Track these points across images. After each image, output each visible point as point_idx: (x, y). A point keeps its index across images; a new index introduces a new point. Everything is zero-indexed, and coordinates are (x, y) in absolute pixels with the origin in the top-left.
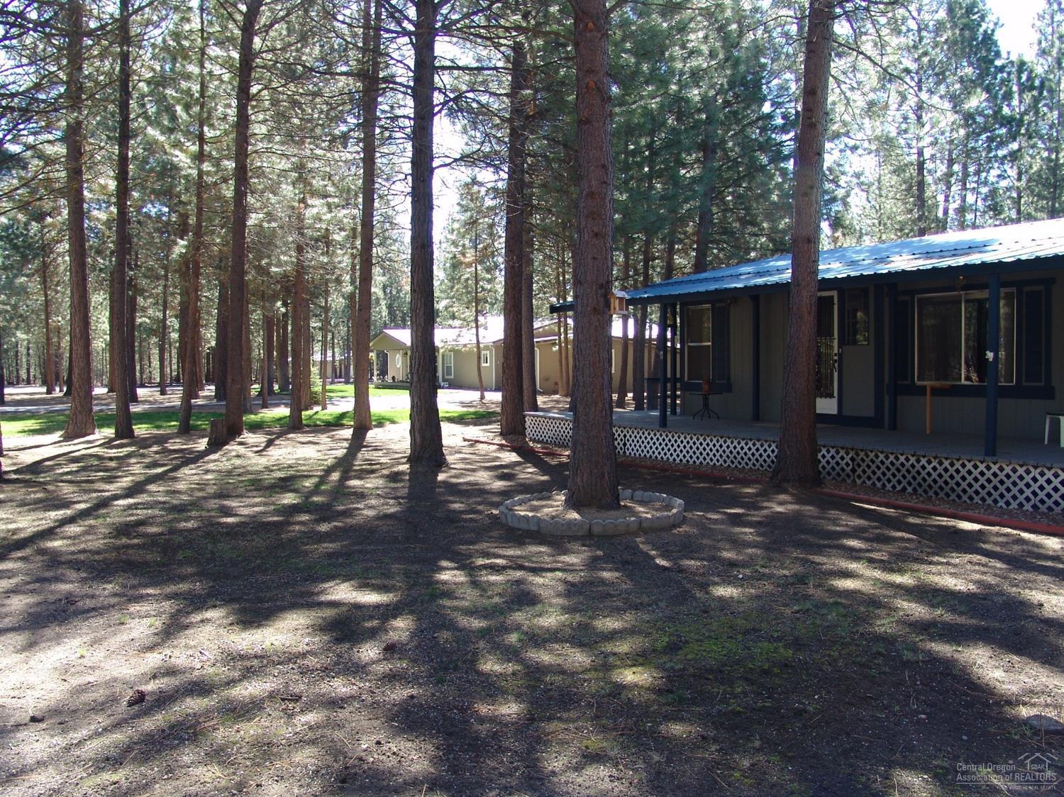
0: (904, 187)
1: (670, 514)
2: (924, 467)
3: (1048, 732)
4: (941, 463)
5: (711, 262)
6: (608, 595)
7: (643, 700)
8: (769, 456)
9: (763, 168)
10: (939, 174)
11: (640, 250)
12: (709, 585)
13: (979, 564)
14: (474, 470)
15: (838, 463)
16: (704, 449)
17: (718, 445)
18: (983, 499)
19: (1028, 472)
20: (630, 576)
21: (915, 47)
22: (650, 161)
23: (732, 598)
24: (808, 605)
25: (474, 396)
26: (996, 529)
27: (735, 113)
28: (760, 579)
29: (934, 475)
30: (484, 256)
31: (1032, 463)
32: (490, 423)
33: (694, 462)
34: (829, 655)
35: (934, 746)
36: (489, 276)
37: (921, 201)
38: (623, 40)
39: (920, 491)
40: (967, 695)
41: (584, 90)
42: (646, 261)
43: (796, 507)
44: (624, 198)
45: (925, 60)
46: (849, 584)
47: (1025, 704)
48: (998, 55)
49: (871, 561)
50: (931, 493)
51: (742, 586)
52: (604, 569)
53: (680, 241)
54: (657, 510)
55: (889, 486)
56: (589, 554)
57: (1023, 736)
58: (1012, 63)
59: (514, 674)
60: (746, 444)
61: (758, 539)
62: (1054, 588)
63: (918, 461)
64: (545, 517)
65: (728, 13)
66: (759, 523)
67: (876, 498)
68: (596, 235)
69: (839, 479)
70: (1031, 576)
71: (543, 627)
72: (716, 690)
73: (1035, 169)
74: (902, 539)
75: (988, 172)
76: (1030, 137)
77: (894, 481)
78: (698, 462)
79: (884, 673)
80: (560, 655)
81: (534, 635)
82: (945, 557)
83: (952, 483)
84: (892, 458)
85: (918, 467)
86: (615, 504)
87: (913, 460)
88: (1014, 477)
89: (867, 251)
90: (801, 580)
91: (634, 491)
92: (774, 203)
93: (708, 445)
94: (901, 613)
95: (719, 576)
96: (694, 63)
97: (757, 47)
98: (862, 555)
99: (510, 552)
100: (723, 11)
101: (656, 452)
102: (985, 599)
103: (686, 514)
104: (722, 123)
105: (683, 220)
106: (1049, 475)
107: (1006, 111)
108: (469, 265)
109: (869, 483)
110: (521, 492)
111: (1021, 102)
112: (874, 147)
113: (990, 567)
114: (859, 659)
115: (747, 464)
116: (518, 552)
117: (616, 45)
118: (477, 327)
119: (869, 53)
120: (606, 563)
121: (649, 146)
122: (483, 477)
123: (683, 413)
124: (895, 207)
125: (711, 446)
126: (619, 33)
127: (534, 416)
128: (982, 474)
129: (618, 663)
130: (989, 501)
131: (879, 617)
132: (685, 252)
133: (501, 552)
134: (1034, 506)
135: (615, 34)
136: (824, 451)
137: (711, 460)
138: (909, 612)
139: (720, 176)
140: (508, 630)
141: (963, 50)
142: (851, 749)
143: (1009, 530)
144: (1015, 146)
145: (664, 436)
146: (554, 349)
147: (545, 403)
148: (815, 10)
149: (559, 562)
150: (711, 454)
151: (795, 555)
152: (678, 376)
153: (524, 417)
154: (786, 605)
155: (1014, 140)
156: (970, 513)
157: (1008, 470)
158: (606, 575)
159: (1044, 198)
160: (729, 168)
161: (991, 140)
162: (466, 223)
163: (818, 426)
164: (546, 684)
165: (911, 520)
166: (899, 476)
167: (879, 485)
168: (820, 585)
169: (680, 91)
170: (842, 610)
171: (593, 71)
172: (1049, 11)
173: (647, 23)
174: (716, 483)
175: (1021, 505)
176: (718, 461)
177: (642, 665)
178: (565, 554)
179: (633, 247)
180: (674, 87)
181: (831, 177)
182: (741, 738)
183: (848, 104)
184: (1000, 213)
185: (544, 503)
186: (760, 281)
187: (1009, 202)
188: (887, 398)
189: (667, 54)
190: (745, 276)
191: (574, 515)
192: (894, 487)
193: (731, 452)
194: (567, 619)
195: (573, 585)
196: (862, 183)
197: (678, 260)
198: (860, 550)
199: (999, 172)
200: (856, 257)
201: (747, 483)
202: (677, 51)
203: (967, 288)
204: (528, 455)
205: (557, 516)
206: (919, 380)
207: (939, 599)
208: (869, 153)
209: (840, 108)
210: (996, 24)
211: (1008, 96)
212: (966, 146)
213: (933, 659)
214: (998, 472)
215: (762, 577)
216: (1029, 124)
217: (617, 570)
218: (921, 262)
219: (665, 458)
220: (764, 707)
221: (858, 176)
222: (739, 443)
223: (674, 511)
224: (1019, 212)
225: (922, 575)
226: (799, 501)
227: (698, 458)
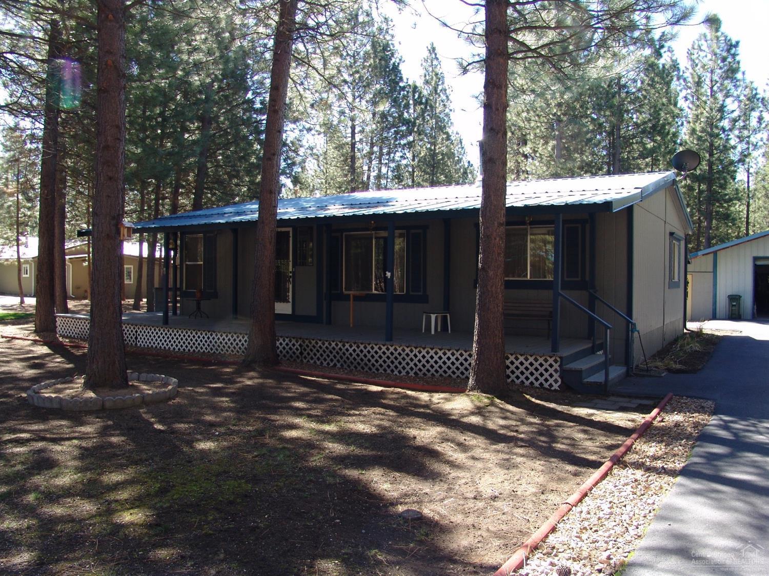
0: (342, 158)
1: (167, 390)
2: (347, 350)
3: (413, 520)
4: (358, 347)
5: (206, 204)
6: (115, 455)
7: (137, 534)
8: (243, 345)
9: (245, 138)
10: (365, 152)
11: (152, 191)
12: (193, 442)
13: (379, 414)
14: (8, 362)
15: (290, 349)
16: (196, 340)
17: (206, 337)
18: (385, 370)
19: (411, 351)
20: (133, 440)
21: (351, 66)
22: (162, 126)
23: (210, 450)
24: (264, 451)
25: (14, 301)
26: (391, 389)
27: (226, 97)
28: (231, 435)
29: (354, 355)
30: (25, 188)
31: (414, 345)
32: (27, 323)
33: (189, 350)
34: (277, 486)
35: (344, 540)
36: (30, 205)
37: (353, 169)
38: (142, 32)
39: (345, 366)
40: (366, 502)
41: (104, 66)
42: (157, 200)
43: (261, 381)
44: (139, 151)
45: (357, 76)
46: (294, 434)
47: (401, 504)
48: (401, 79)
49: (309, 416)
50: (352, 367)
51: (218, 440)
52: (113, 435)
53: (183, 187)
54: (157, 387)
55: (325, 364)
56: (102, 424)
57: (399, 524)
58: (409, 85)
59: (29, 528)
60: (227, 336)
61: (232, 405)
62: (423, 426)
63: (344, 346)
64: (67, 397)
65: (223, 24)
66: (233, 393)
67: (316, 373)
68: (110, 178)
69: (292, 360)
70: (410, 419)
71: (58, 486)
72: (193, 520)
73: (423, 154)
74: (331, 400)
75: (395, 154)
76: (420, 134)
77: (328, 360)
78: (192, 350)
79: (314, 494)
80: (70, 507)
81: (50, 493)
82: (358, 410)
83: (365, 360)
84: (327, 344)
85: (344, 349)
86: (124, 383)
87: (340, 345)
88: (403, 355)
89: (314, 201)
90: (260, 433)
91: (140, 373)
92: (253, 163)
93: (199, 337)
94: (327, 451)
95: (201, 434)
96: (197, 56)
97: (244, 52)
98: (304, 412)
99: (35, 427)
100: (219, 22)
101: (161, 344)
102: (381, 437)
103: (179, 389)
104: (216, 103)
105: (186, 172)
106: (424, 352)
107: (406, 115)
108: (11, 195)
109: (312, 362)
110: (48, 378)
111: (414, 111)
112: (322, 130)
113: (387, 415)
114: (297, 486)
115: (227, 350)
116: (42, 427)
117: (136, 35)
118: (18, 245)
119: (316, 66)
120: (114, 430)
121: (162, 114)
122: (16, 367)
123: (182, 314)
124: (336, 172)
125: (201, 338)
126: (138, 27)
127: (63, 317)
128: (384, 353)
129: (119, 507)
130: (389, 371)
131: (312, 455)
132: (187, 194)
133: (26, 427)
134: (416, 373)
135: (135, 26)
136: (281, 340)
137: (202, 348)
138: (333, 450)
139: (214, 142)
140: (27, 492)
141: (381, 72)
142: (288, 551)
143: (400, 390)
144: (411, 138)
145: (166, 331)
146: (84, 264)
147: (75, 306)
148: (281, 32)
149: (76, 432)
150: (201, 344)
151: (257, 415)
152: (178, 286)
153: (55, 317)
154: (248, 452)
155: (411, 135)
156: (376, 380)
157: (399, 350)
158: (114, 439)
159: (427, 173)
160: (220, 136)
161: (396, 133)
162: (9, 161)
163: (277, 322)
164: (57, 532)
165: (339, 386)
166: (331, 356)
167: (318, 363)
168: (273, 436)
169: (184, 76)
170: (287, 453)
171: (111, 53)
172: (430, 58)
173: (162, 22)
174: (204, 365)
175: (408, 373)
176: (206, 349)
177: (138, 507)
178: (81, 426)
179: (147, 189)
180: (180, 73)
181: (293, 148)
182: (210, 554)
183: (301, 99)
184: (402, 181)
185: (67, 386)
186: (237, 219)
187: (407, 174)
188: (325, 302)
189: (176, 48)
190: (228, 215)
191: (91, 394)
192: (328, 364)
193: (216, 342)
194: (79, 477)
195: (86, 449)
196: (314, 154)
197: (182, 201)
198: (303, 409)
199: (401, 154)
200: (306, 205)
201: (226, 364)
202: (184, 46)
203: (376, 229)
204: (57, 348)
205: (76, 396)
206: (346, 290)
207: (352, 439)
208: (319, 134)
209: (296, 102)
210: (400, 60)
211: (407, 106)
212: (382, 135)
213: (347, 481)
214: (394, 352)
215: (232, 432)
216: (420, 125)
217: (123, 435)
218: (347, 211)
219: (167, 348)
220: (229, 528)
221: (311, 149)
222: (221, 336)
223: (170, 387)
224: (413, 181)
225: (342, 424)
226: (263, 376)
227: (192, 347)
